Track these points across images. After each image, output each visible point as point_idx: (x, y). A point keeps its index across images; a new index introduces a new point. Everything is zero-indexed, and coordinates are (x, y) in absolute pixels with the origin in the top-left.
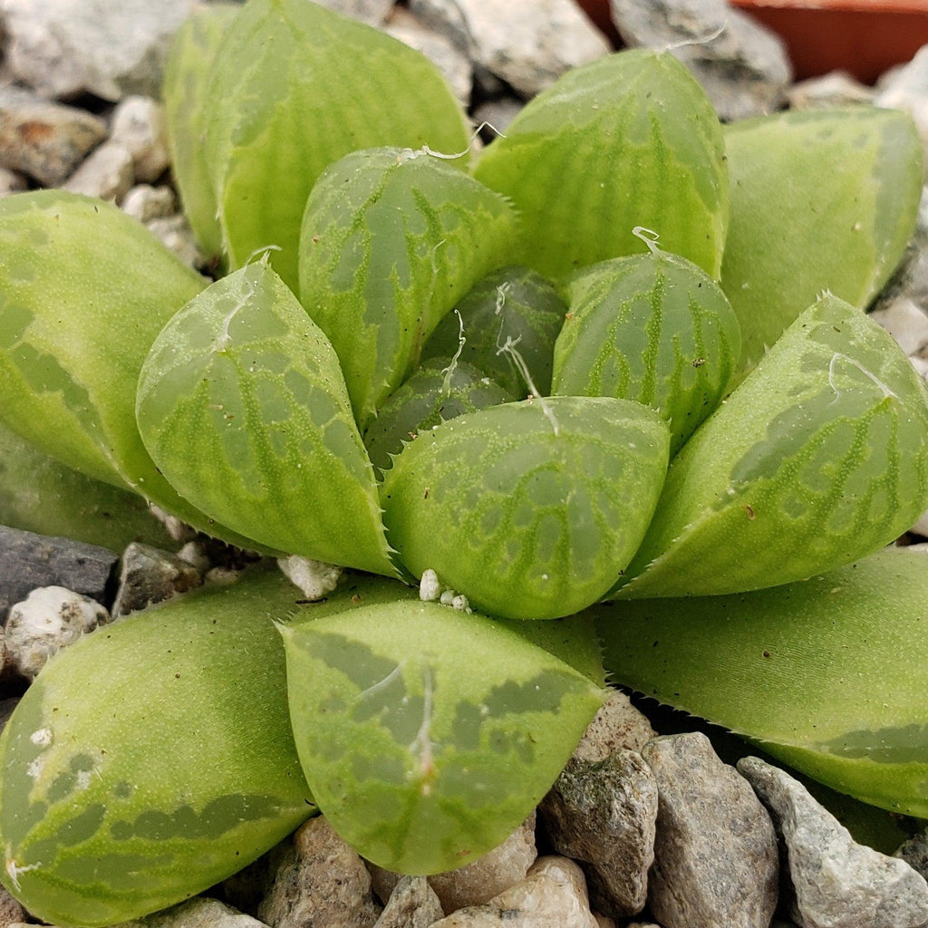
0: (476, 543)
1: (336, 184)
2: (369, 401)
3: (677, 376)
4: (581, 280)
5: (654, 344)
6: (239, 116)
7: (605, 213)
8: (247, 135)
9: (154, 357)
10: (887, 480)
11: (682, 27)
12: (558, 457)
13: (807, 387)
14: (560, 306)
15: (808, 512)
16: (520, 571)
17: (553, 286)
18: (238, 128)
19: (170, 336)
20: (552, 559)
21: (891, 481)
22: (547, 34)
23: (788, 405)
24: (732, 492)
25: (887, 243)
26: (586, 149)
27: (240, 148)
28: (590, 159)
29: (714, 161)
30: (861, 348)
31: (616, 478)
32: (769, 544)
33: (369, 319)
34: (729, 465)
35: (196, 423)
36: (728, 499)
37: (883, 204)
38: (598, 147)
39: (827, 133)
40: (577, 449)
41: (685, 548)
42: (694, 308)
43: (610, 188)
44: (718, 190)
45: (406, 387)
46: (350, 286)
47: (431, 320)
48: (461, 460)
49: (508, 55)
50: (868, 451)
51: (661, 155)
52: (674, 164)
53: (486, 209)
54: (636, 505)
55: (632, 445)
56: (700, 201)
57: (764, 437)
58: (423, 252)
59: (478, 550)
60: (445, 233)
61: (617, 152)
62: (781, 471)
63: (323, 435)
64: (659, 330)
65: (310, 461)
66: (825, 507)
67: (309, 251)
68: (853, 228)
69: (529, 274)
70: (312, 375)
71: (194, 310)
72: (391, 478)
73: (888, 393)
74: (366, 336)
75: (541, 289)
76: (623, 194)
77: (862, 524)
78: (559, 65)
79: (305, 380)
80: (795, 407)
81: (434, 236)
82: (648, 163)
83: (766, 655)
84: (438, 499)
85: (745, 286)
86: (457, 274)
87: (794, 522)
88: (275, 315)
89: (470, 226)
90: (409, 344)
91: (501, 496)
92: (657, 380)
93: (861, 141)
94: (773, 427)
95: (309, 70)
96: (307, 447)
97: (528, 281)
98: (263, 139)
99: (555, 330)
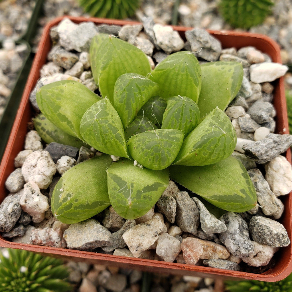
0: (143, 158)
1: (121, 81)
2: (126, 124)
3: (186, 123)
4: (169, 100)
5: (182, 118)
6: (102, 64)
7: (176, 86)
8: (104, 68)
9: (83, 119)
10: (223, 149)
11: (199, 40)
12: (159, 144)
13: (209, 130)
14: (165, 105)
15: (207, 155)
16: (151, 164)
17: (164, 101)
18: (102, 67)
19: (86, 115)
20: (157, 162)
21: (224, 149)
22: (171, 39)
23: (205, 134)
24: (193, 150)
25: (233, 93)
26: (172, 73)
27: (102, 71)
28: (173, 75)
29: (198, 77)
30: (221, 122)
31: (170, 147)
32: (200, 160)
33: (126, 109)
34: (193, 145)
35: (90, 133)
36: (192, 152)
37: (233, 84)
38: (175, 73)
39: (223, 68)
40: (163, 142)
41: (184, 159)
42: (190, 110)
43: (177, 81)
44: (198, 83)
45: (134, 122)
46: (123, 102)
47: (139, 108)
48: (141, 142)
49: (162, 43)
50: (220, 144)
51: (187, 75)
52: (190, 77)
53: (151, 86)
54: (174, 152)
55: (174, 140)
56: (195, 85)
57: (200, 140)
58: (137, 96)
59: (144, 159)
60: (142, 92)
61: (178, 74)
62: (202, 147)
63: (115, 136)
64: (183, 115)
65: (112, 141)
66: (211, 154)
67: (115, 94)
68: (227, 89)
69: (160, 99)
70: (113, 124)
71: (91, 110)
72: (129, 142)
73: (225, 133)
74: (126, 112)
75: (162, 102)
76: (179, 83)
77: (218, 157)
78: (173, 46)
79: (112, 125)
80: (206, 134)
81: (140, 93)
82: (184, 77)
83: (200, 178)
84: (137, 149)
85: (204, 100)
86: (145, 99)
87: (204, 156)
88: (106, 112)
89: (148, 90)
90: (135, 113)
91: (148, 150)
92: (182, 124)
93: (230, 71)
94: (202, 138)
95: (117, 55)
96: (112, 138)
97: (159, 100)
98: (107, 69)
99: (164, 111)
